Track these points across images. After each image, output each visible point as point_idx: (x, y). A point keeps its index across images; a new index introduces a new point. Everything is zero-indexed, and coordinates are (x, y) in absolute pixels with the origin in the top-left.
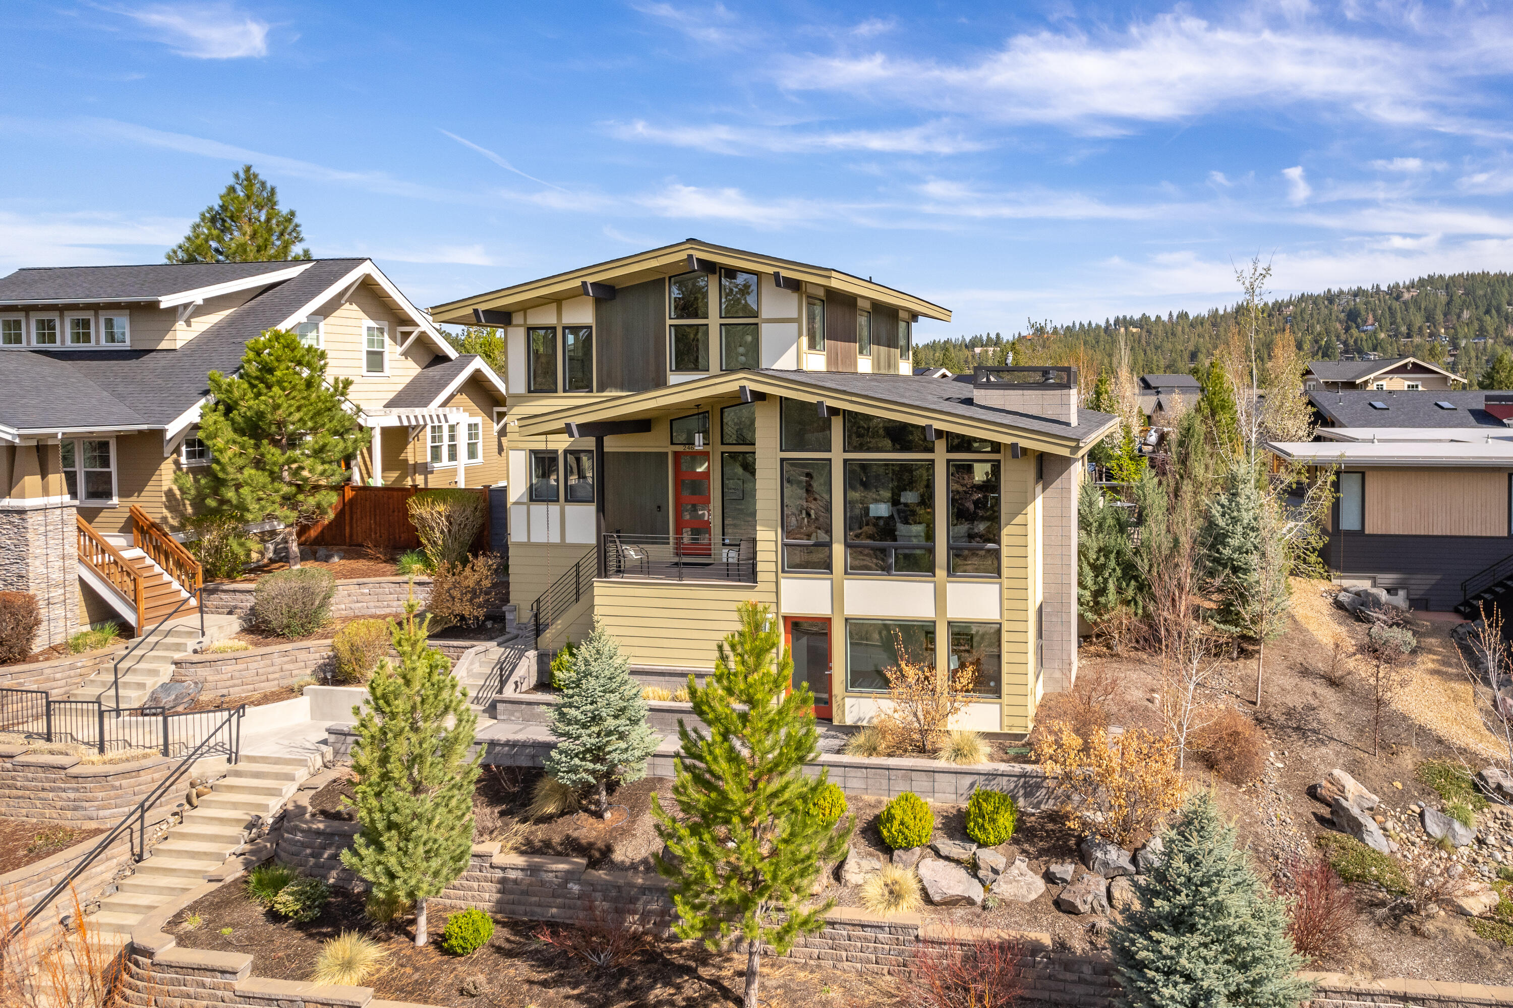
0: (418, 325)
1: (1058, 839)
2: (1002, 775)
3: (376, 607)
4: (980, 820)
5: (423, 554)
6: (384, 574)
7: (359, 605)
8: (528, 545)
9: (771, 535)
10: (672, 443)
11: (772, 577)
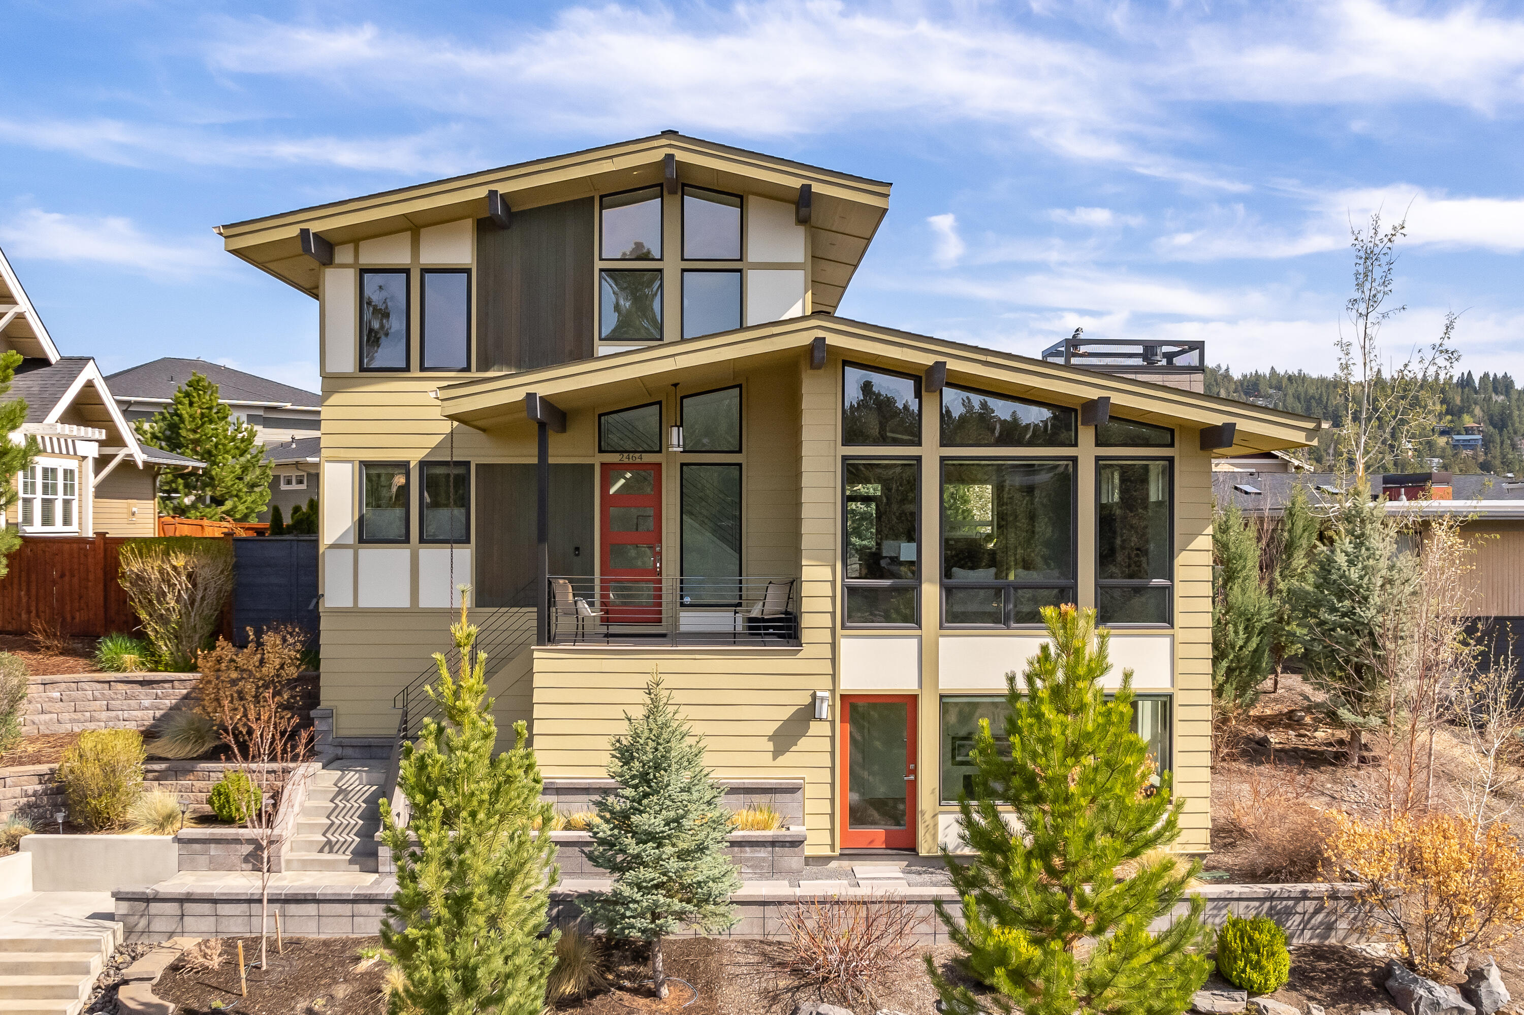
0: (16, 303)
1: (1345, 980)
2: (1239, 899)
3: (72, 721)
4: (1254, 957)
5: (141, 636)
6: (71, 670)
7: (47, 717)
8: (355, 612)
9: (825, 573)
10: (600, 451)
11: (827, 636)
